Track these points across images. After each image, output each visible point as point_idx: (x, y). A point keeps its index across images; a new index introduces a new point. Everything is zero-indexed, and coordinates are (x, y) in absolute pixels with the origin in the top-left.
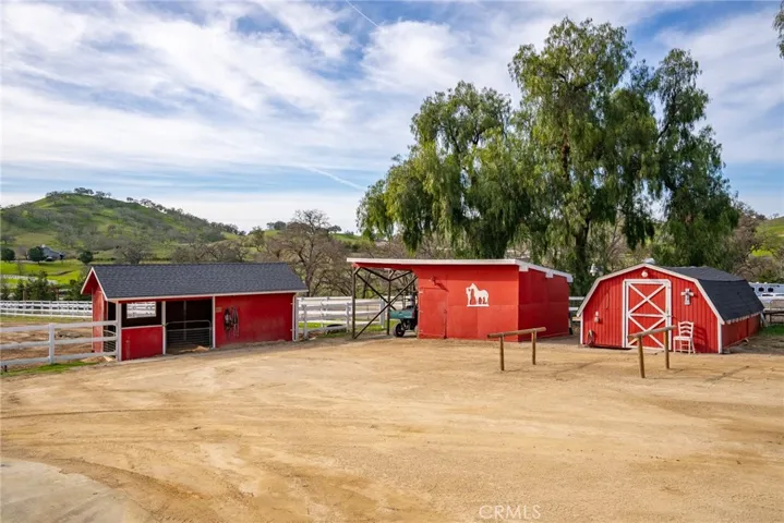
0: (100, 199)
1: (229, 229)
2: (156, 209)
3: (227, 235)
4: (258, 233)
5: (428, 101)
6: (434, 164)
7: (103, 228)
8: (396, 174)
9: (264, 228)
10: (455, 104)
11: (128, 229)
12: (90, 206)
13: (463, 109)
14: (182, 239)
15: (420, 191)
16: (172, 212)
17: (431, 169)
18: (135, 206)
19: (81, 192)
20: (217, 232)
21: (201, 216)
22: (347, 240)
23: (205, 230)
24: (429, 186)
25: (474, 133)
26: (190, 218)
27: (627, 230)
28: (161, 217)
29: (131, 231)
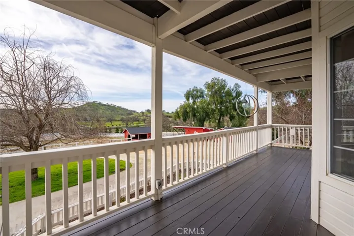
0: (100, 104)
1: (134, 111)
2: (114, 106)
3: (134, 113)
4: (143, 113)
5: (188, 91)
6: (189, 106)
7: (101, 111)
8: (181, 107)
9: (144, 111)
10: (194, 91)
11: (107, 112)
12: (97, 106)
13: (195, 92)
14: (122, 115)
15: (186, 111)
16: (119, 107)
17: (188, 106)
18: (109, 105)
19: (95, 102)
20: (131, 112)
21: (126, 108)
22: (167, 114)
23: (128, 112)
24: (188, 110)
25: (197, 97)
26: (124, 109)
27: (230, 118)
28: (116, 109)
29: (108, 113)
